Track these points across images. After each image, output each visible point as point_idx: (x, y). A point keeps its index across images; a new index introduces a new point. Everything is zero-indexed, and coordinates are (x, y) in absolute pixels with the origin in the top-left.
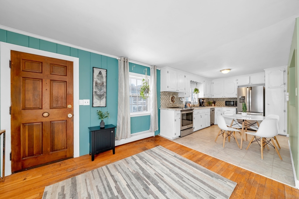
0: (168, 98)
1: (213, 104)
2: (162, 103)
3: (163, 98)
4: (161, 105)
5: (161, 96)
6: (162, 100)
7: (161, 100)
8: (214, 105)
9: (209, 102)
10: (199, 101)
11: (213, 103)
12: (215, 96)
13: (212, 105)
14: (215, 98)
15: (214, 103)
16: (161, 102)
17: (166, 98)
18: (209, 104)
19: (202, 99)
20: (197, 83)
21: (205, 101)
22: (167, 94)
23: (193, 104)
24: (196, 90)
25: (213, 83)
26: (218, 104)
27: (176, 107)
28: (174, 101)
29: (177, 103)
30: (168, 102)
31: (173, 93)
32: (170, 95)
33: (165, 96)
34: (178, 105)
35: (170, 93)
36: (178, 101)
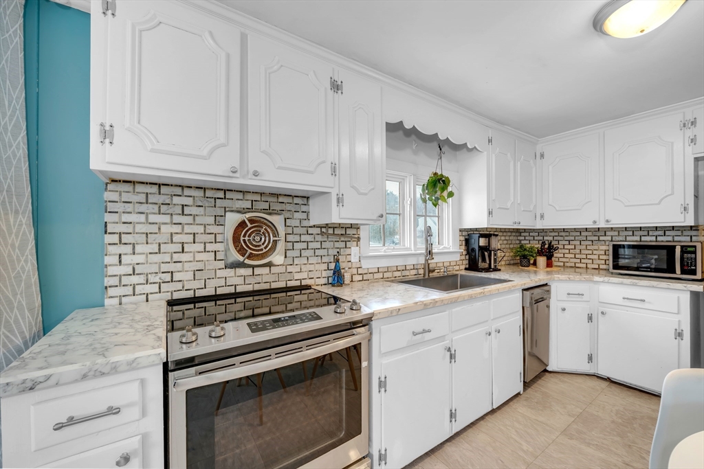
0: (199, 229)
1: (542, 261)
2: (111, 273)
3: (141, 228)
4: (111, 281)
5: (108, 218)
6: (126, 249)
7: (114, 250)
8: (549, 265)
9: (521, 247)
10: (467, 242)
11: (540, 253)
12: (553, 221)
13: (535, 264)
14: (553, 230)
15: (548, 252)
16: (111, 260)
17: (177, 229)
18: (524, 259)
19: (482, 236)
20: (442, 146)
21: (495, 243)
22: (189, 201)
24: (438, 184)
25: (542, 156)
26: (566, 256)
27: (282, 285)
28: (264, 251)
29: (296, 261)
30: (197, 256)
31: (258, 197)
32: (220, 212)
33: (167, 219)
34: (304, 275)
35: (221, 194)
36: (304, 245)
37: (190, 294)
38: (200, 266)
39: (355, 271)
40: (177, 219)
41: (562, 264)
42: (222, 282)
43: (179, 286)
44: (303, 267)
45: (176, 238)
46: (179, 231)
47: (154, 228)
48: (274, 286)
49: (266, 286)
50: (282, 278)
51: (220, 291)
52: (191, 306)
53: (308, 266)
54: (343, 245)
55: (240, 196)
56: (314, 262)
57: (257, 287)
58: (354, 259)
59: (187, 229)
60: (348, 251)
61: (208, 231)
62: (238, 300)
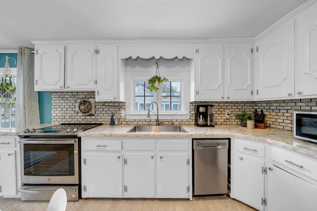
0: (71, 104)
2: (53, 115)
3: (58, 104)
4: (53, 117)
5: (52, 102)
6: (55, 109)
7: (53, 109)
10: (194, 109)
14: (276, 101)
16: (53, 112)
17: (66, 104)
19: (203, 106)
22: (68, 96)
23: (155, 118)
26: (285, 121)
27: (94, 122)
28: (87, 111)
29: (99, 115)
30: (70, 112)
31: (87, 94)
32: (76, 99)
33: (63, 101)
34: (102, 120)
35: (76, 94)
36: (102, 110)
37: (68, 122)
38: (71, 115)
39: (123, 120)
40: (66, 101)
41: (282, 127)
42: (76, 120)
43: (66, 120)
44: (102, 117)
45: (66, 107)
46: (66, 105)
47: (61, 104)
48: (92, 122)
49: (89, 122)
50: (94, 120)
51: (76, 122)
52: (69, 126)
53: (103, 117)
54: (118, 109)
55: (82, 94)
56: (106, 115)
57: (86, 122)
58: (123, 115)
59: (68, 104)
60: (120, 112)
61: (73, 105)
62: (81, 126)
